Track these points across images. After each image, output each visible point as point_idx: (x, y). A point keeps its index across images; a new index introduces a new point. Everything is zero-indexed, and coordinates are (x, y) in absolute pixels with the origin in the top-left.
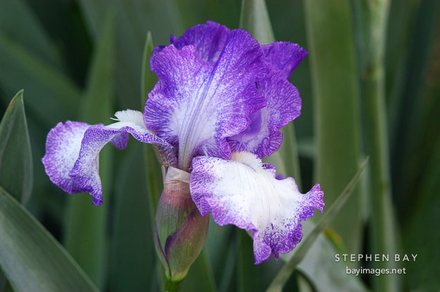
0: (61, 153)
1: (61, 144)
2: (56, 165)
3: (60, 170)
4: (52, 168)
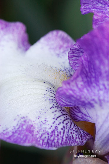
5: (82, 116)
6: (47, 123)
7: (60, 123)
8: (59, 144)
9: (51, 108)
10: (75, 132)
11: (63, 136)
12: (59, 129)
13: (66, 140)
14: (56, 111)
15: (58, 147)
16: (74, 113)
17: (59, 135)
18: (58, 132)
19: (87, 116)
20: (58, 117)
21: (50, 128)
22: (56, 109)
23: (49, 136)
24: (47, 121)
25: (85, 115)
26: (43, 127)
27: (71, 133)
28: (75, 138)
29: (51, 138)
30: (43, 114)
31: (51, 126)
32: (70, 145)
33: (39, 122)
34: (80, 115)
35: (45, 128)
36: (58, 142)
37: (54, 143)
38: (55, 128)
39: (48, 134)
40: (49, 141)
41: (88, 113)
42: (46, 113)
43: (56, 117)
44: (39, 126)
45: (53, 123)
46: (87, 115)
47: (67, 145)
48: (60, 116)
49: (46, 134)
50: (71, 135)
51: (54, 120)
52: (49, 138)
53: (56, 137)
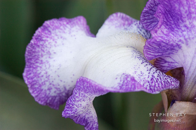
0: (44, 68)
1: (42, 56)
2: (40, 82)
3: (45, 88)
4: (36, 86)
5: (169, 64)
6: (144, 74)
7: (154, 72)
8: (161, 88)
9: (142, 63)
10: (168, 78)
11: (161, 81)
12: (156, 77)
13: (165, 84)
14: (147, 65)
15: (160, 90)
16: (160, 65)
17: (158, 81)
18: (156, 79)
19: (173, 63)
20: (150, 69)
21: (148, 77)
22: (146, 63)
23: (150, 83)
24: (143, 73)
25: (172, 63)
26: (142, 79)
27: (166, 79)
28: (170, 82)
29: (152, 84)
30: (138, 69)
31: (149, 76)
32: (169, 88)
33: (137, 76)
34: (166, 65)
35: (144, 78)
36: (159, 86)
37: (156, 87)
38: (153, 76)
39: (149, 82)
40: (151, 87)
41: (173, 60)
42: (139, 68)
43: (149, 69)
44: (139, 78)
45: (149, 73)
46: (173, 61)
47: (167, 88)
48: (152, 68)
49: (146, 83)
50: (166, 81)
51: (148, 71)
52: (151, 85)
53: (156, 83)
